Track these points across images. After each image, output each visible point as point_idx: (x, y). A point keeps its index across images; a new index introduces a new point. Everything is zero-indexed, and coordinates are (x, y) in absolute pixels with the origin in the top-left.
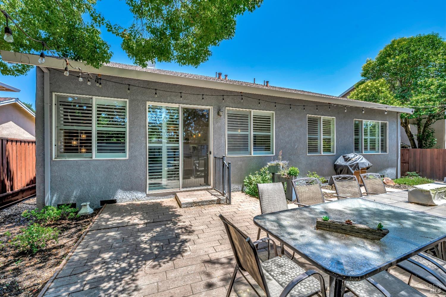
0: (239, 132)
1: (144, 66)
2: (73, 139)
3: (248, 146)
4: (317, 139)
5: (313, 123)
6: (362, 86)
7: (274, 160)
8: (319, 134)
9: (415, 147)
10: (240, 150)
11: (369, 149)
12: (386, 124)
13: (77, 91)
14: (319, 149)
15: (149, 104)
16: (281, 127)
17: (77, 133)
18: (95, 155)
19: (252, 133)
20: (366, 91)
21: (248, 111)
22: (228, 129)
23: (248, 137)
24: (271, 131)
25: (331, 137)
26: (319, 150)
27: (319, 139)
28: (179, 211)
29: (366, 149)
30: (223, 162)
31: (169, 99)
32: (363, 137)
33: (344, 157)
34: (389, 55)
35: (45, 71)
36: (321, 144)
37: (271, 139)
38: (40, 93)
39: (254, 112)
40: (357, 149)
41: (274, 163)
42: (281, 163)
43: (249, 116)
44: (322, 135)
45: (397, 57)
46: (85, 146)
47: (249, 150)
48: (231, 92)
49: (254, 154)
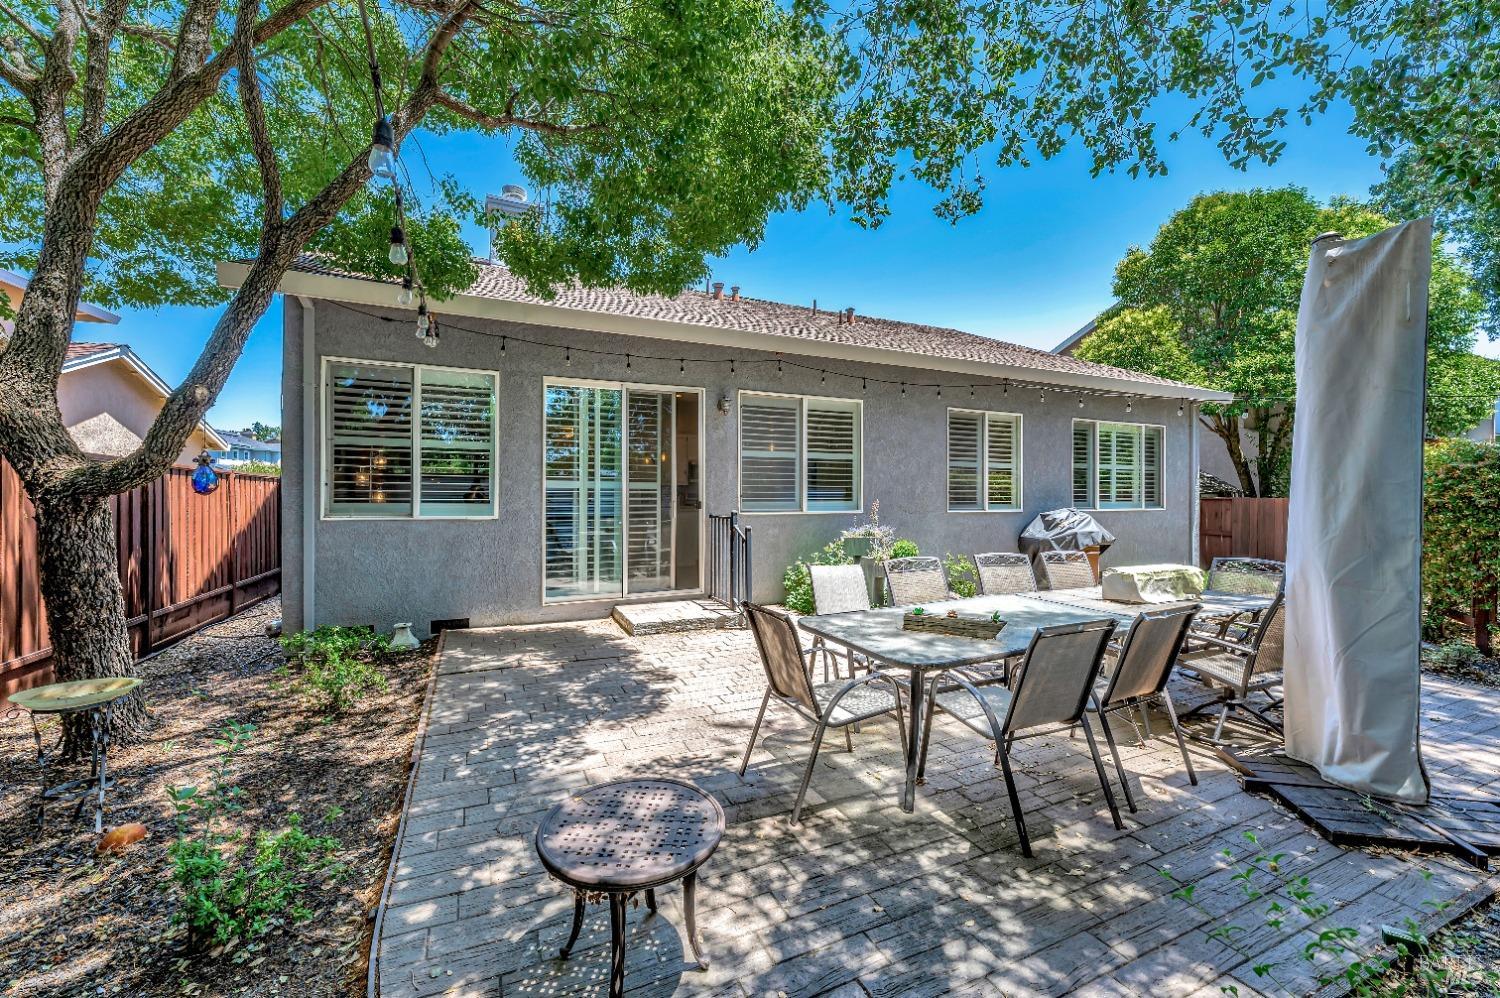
0: (772, 453)
1: (551, 295)
2: (358, 470)
3: (793, 489)
4: (973, 471)
5: (963, 429)
6: (1111, 325)
7: (860, 524)
8: (979, 459)
9: (1252, 494)
10: (772, 497)
11: (1114, 498)
12: (1159, 432)
13: (377, 352)
14: (979, 497)
15: (548, 381)
16: (879, 439)
17: (367, 454)
18: (421, 511)
19: (806, 456)
20: (1120, 340)
21: (796, 400)
22: (745, 443)
23: (793, 464)
24: (854, 450)
25: (1012, 466)
26: (979, 501)
27: (979, 470)
28: (629, 642)
29: (1105, 498)
30: (732, 528)
31: (597, 368)
32: (1098, 466)
33: (1043, 517)
34: (1185, 240)
35: (307, 304)
36: (985, 483)
37: (854, 469)
38: (293, 358)
39: (808, 401)
40: (1081, 498)
41: (858, 533)
42: (877, 532)
43: (797, 412)
44: (987, 459)
45: (1202, 248)
46: (384, 487)
47: (797, 498)
48: (754, 352)
49: (809, 508)
